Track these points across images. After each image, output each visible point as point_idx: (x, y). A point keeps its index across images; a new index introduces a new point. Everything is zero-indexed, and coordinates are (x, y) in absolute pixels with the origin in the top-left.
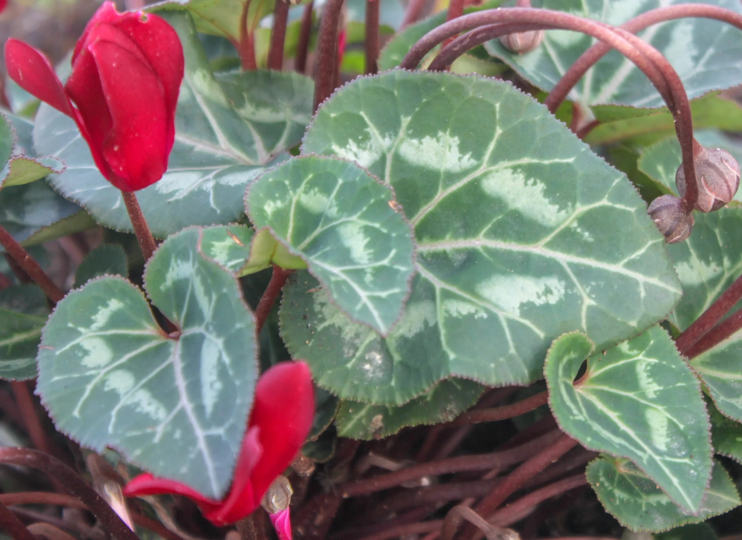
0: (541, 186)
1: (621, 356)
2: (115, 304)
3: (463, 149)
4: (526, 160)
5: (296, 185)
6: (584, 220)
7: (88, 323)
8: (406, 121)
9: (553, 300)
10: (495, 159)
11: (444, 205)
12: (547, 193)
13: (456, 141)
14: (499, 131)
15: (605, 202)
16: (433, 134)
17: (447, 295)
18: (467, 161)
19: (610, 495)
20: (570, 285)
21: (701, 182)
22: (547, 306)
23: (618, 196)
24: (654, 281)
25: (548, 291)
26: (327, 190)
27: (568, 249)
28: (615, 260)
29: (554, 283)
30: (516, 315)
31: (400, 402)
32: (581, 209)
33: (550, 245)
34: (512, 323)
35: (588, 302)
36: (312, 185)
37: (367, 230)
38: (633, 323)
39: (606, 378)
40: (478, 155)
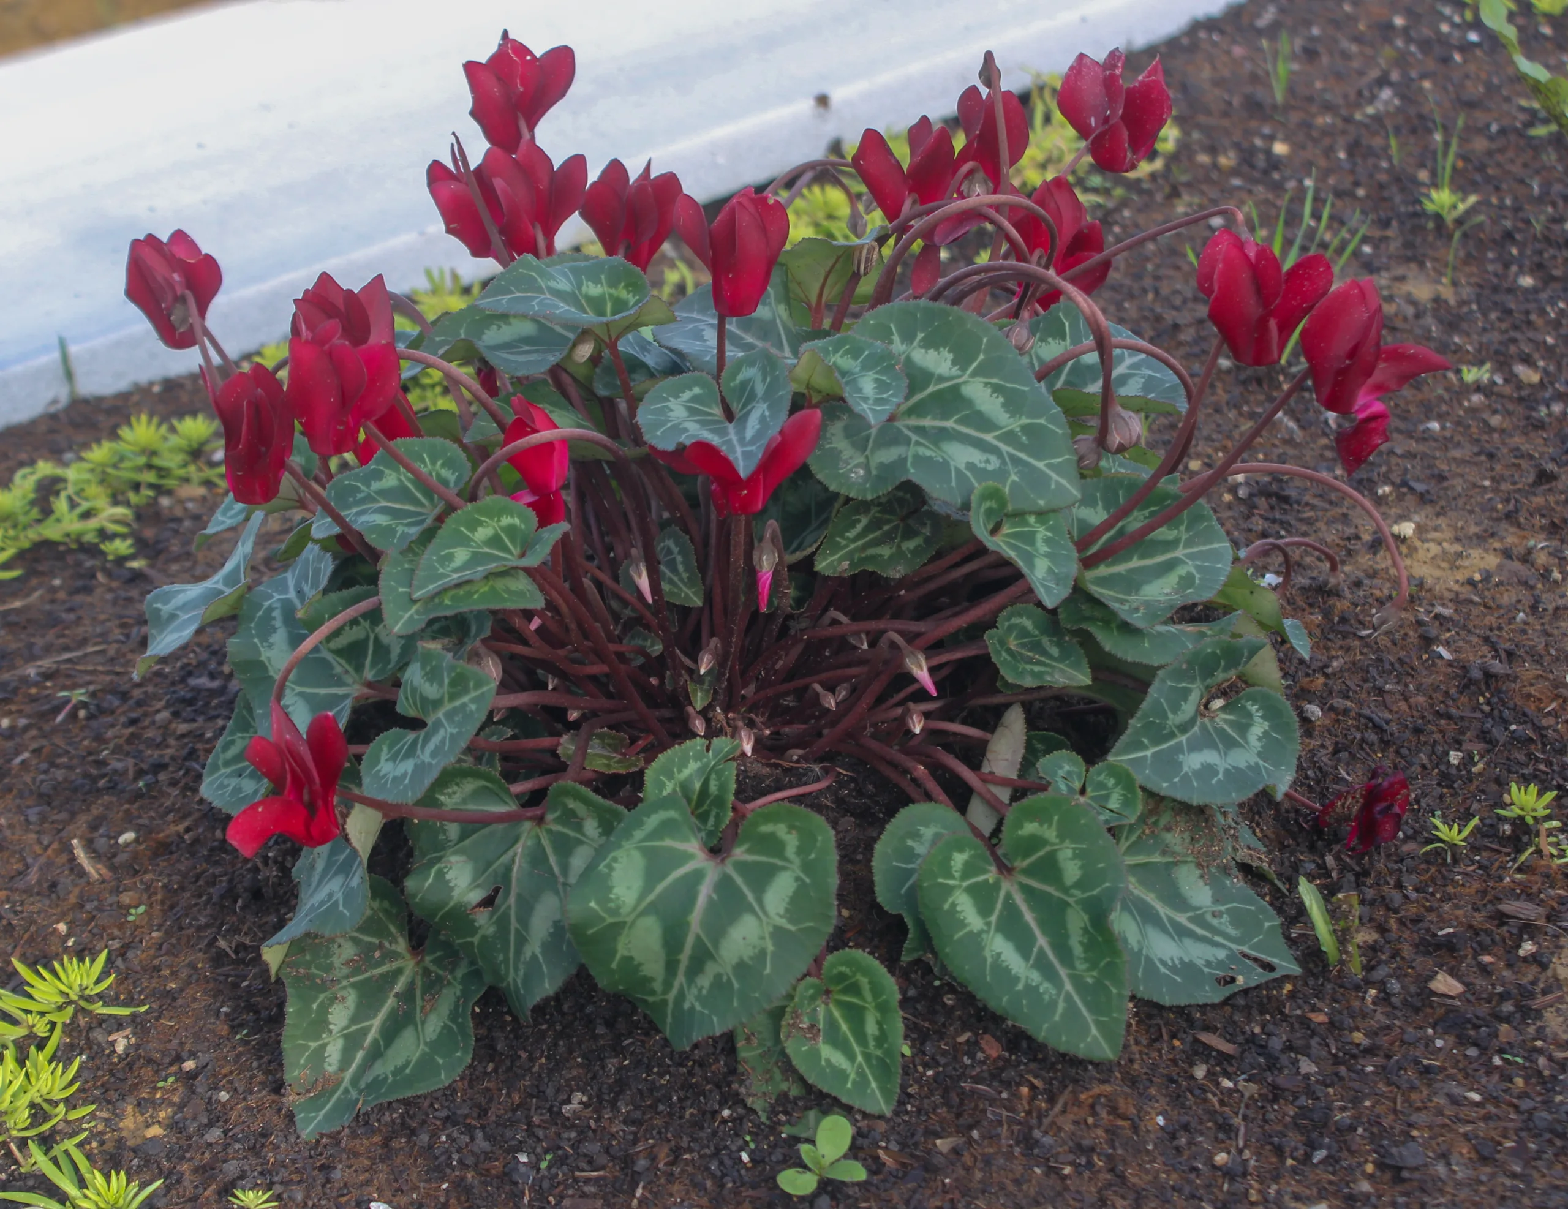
0: (1001, 400)
1: (1027, 524)
2: (697, 390)
3: (954, 363)
4: (995, 381)
5: (836, 351)
6: (1025, 429)
7: (677, 397)
8: (920, 336)
9: (990, 468)
10: (974, 374)
11: (931, 395)
12: (1004, 405)
13: (951, 356)
14: (982, 357)
15: (1042, 421)
16: (937, 349)
17: (918, 443)
18: (955, 371)
19: (999, 653)
20: (1004, 463)
21: (1112, 426)
22: (984, 470)
23: (1052, 419)
24: (1064, 482)
25: (987, 461)
26: (855, 357)
27: (1008, 444)
28: (1039, 459)
29: (993, 458)
30: (962, 467)
31: (869, 497)
32: (1025, 421)
33: (997, 438)
34: (958, 470)
35: (1014, 477)
36: (847, 353)
37: (876, 380)
38: (1042, 502)
39: (1015, 535)
40: (963, 369)
